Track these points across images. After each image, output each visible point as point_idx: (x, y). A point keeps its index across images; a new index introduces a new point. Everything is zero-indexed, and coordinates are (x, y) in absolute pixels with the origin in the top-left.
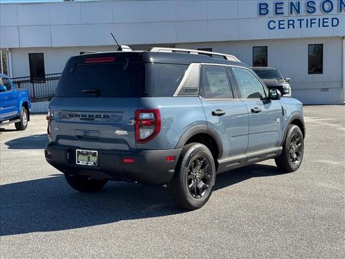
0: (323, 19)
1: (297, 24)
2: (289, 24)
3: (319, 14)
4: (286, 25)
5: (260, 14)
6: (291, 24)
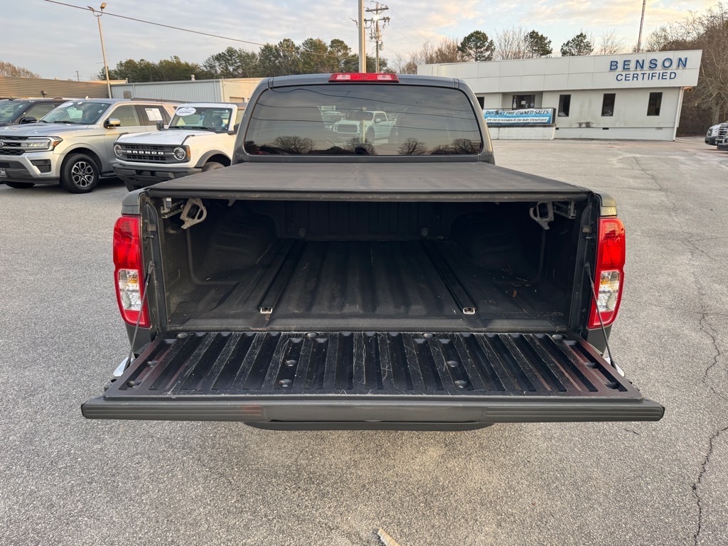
0: (663, 73)
5: (611, 69)
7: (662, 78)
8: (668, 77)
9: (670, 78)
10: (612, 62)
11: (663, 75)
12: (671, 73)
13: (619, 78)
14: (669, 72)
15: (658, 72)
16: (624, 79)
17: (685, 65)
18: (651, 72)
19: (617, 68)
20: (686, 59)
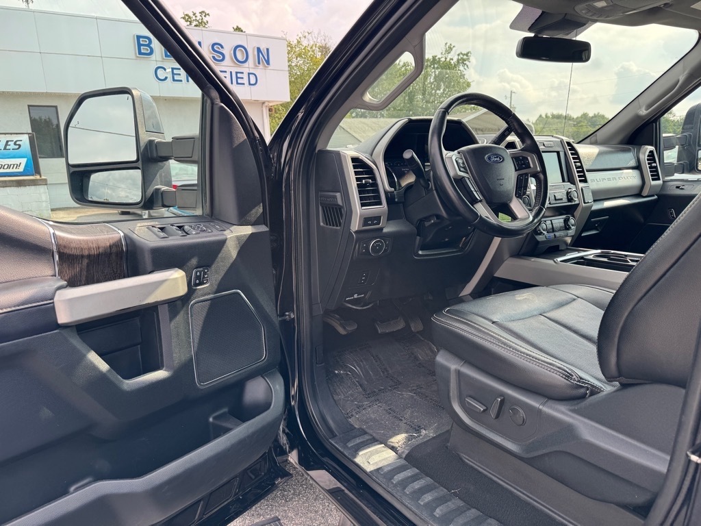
0: (237, 73)
3: (229, 65)
4: (182, 77)
5: (140, 53)
7: (237, 83)
8: (245, 81)
9: (250, 84)
10: (139, 37)
11: (237, 78)
12: (249, 74)
13: (161, 74)
14: (246, 71)
15: (228, 70)
16: (170, 78)
17: (268, 62)
19: (151, 52)
20: (268, 50)
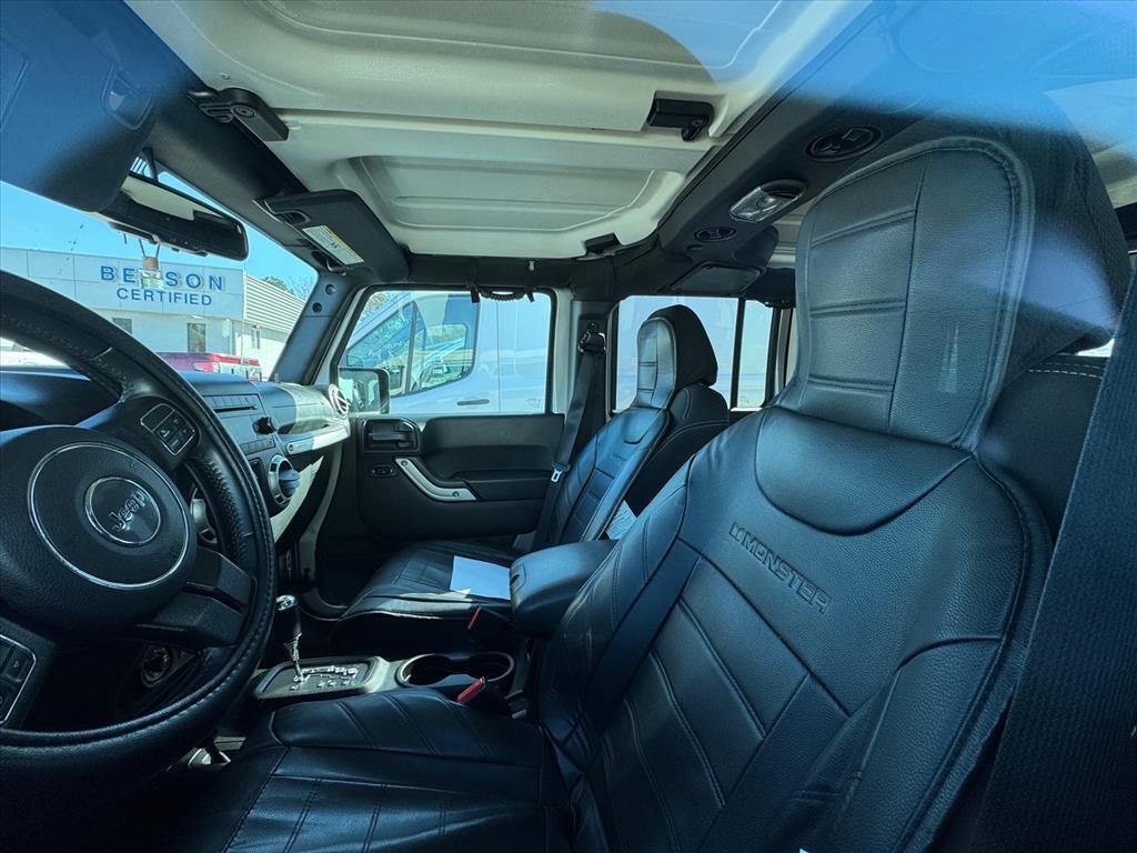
0: (191, 295)
1: (157, 296)
2: (145, 296)
3: (184, 289)
4: (142, 296)
5: (103, 278)
6: (149, 294)
7: (192, 303)
8: (200, 301)
9: (203, 303)
10: (103, 267)
11: (191, 298)
12: (203, 296)
13: (122, 293)
14: (200, 294)
15: (183, 293)
16: (130, 294)
17: (220, 289)
18: (173, 290)
19: (113, 277)
20: (221, 278)
